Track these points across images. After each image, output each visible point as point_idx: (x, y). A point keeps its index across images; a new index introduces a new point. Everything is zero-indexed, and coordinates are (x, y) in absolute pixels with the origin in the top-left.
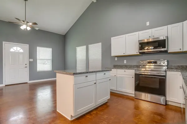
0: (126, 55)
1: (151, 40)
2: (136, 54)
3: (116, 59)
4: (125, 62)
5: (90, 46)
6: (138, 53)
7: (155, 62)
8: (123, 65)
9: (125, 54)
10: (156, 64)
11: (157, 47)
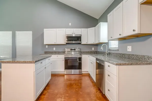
0: (57, 44)
1: (74, 35)
2: (64, 44)
3: (47, 47)
4: (54, 49)
5: (17, 33)
6: (65, 44)
7: (75, 50)
8: (53, 52)
9: (55, 44)
10: (75, 51)
11: (77, 40)
